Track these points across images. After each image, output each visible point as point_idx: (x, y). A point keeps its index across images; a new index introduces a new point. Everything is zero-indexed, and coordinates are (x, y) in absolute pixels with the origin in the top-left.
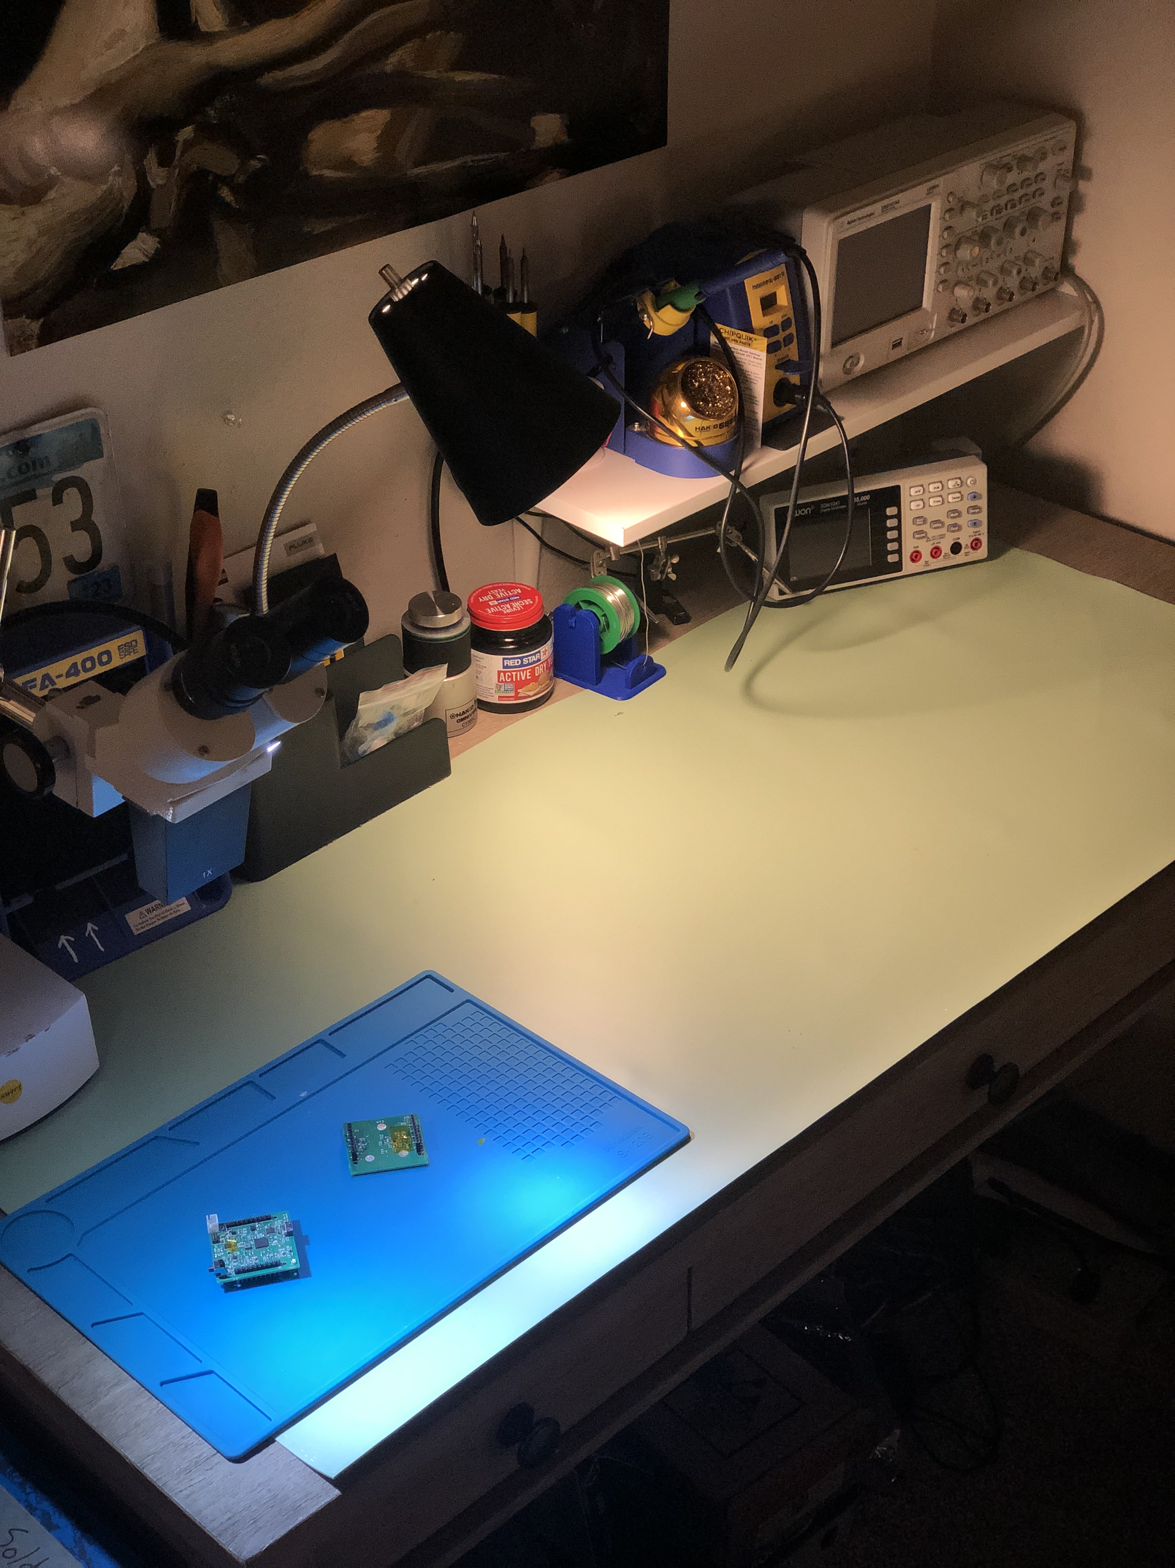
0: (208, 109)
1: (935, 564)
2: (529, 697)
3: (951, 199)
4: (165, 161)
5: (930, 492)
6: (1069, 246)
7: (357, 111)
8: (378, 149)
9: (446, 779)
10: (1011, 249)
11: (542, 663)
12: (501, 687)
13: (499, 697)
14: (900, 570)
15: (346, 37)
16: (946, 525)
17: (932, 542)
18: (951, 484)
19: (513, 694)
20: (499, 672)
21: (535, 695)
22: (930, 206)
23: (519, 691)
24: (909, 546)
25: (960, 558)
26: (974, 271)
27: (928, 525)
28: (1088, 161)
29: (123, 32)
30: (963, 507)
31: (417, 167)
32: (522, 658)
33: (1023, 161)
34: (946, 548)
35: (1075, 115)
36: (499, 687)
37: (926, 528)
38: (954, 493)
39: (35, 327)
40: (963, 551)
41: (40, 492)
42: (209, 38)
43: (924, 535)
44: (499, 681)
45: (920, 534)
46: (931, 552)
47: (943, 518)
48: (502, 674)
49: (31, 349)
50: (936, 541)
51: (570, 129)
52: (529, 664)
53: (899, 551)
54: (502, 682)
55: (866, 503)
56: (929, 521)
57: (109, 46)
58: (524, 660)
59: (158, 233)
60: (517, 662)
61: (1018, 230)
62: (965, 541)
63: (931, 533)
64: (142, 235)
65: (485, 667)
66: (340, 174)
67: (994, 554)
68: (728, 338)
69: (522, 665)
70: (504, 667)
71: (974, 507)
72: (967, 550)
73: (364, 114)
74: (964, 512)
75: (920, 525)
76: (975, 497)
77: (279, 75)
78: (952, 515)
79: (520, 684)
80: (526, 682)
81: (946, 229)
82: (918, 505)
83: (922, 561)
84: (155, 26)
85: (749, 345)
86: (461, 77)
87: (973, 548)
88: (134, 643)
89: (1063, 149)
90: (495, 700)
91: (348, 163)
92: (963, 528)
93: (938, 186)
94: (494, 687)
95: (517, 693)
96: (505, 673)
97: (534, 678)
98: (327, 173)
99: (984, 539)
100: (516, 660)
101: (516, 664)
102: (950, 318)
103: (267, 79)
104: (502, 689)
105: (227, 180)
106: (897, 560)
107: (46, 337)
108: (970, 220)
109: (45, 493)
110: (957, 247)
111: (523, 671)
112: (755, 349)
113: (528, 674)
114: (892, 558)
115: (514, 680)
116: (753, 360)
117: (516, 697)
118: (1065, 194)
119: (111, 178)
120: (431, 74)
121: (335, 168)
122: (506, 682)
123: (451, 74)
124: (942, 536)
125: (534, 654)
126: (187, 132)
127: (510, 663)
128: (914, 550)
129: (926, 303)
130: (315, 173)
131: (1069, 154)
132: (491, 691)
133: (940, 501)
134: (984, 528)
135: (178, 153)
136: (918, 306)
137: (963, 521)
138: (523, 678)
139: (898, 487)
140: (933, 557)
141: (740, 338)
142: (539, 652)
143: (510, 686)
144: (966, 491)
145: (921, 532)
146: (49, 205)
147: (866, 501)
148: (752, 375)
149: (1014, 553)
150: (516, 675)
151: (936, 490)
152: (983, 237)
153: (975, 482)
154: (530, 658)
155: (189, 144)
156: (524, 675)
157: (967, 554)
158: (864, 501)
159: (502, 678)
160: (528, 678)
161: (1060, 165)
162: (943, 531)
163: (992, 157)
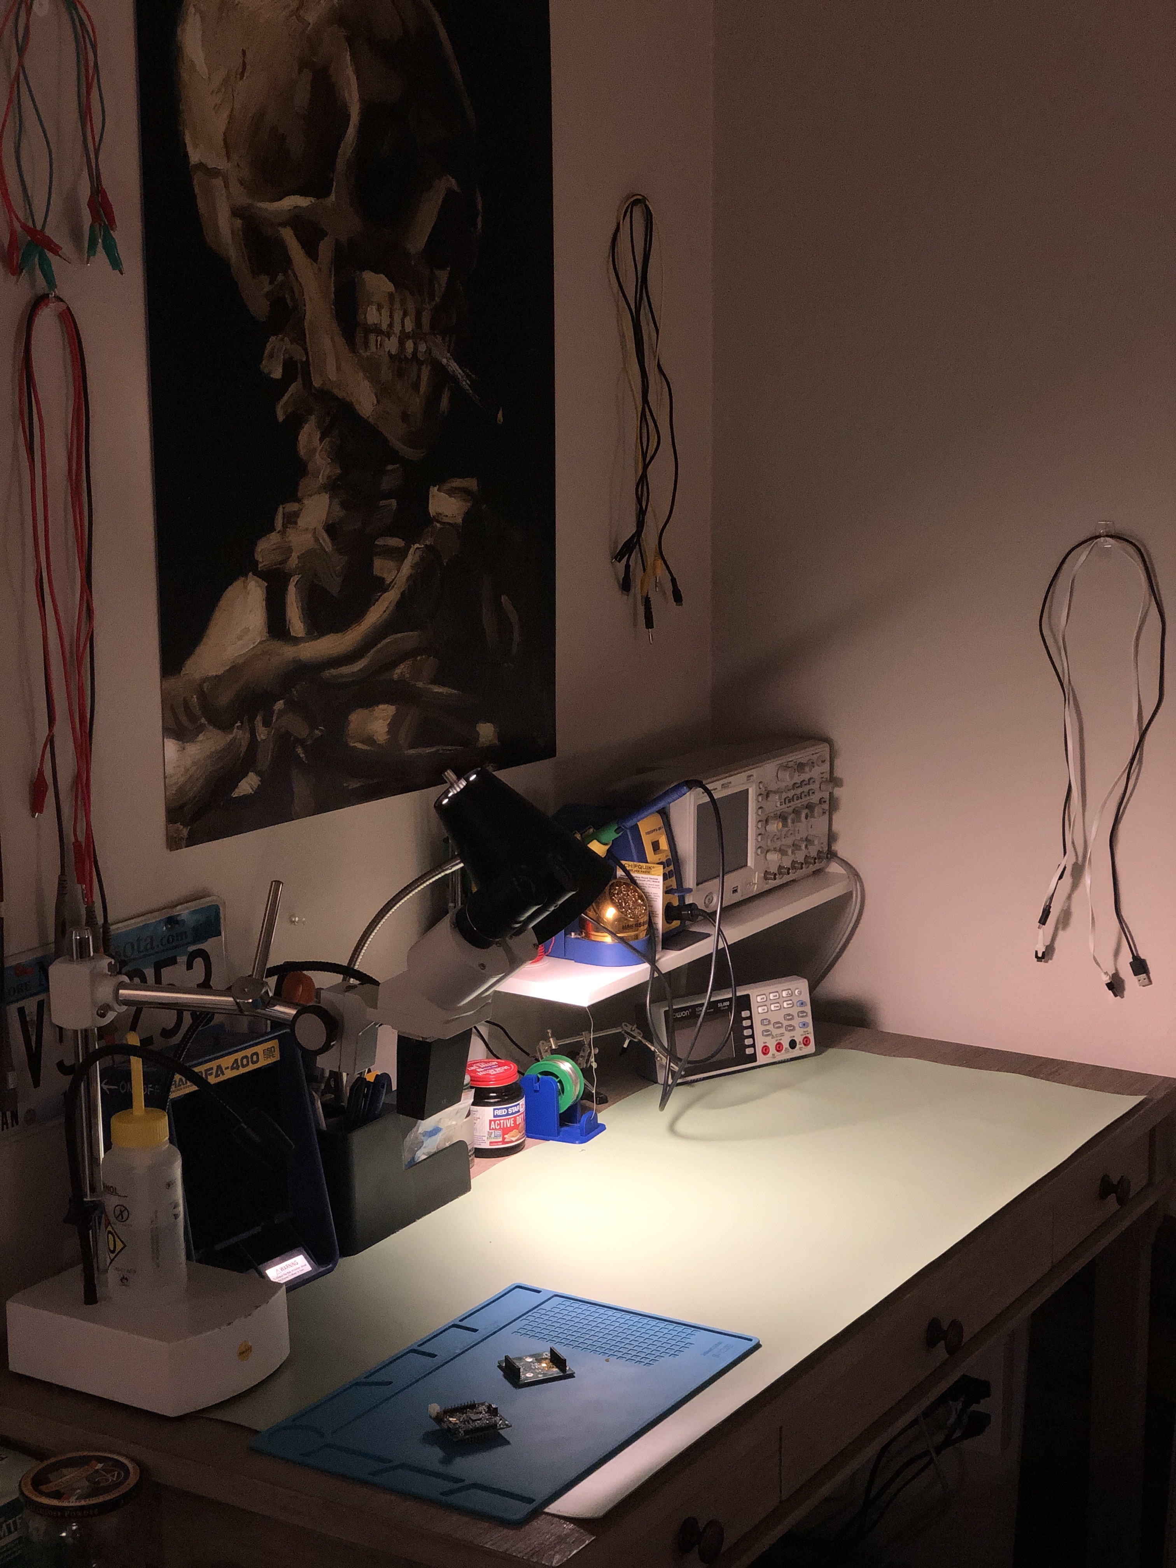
0: (293, 690)
1: (780, 1056)
2: (512, 1142)
3: (761, 786)
4: (267, 723)
5: (770, 1000)
6: (832, 837)
7: (377, 704)
8: (388, 732)
9: (468, 1193)
10: (799, 830)
11: (520, 1114)
12: (491, 1133)
13: (491, 1143)
14: (755, 1061)
15: (372, 651)
16: (784, 1026)
17: (775, 1039)
18: (784, 994)
19: (501, 1139)
20: (490, 1121)
21: (516, 1141)
22: (747, 790)
23: (506, 1136)
24: (760, 1041)
25: (796, 1053)
26: (778, 844)
27: (771, 1026)
28: (838, 773)
29: (247, 630)
30: (794, 1011)
31: (410, 749)
32: (507, 1109)
33: (801, 767)
34: (786, 1045)
35: (827, 740)
36: (490, 1134)
37: (770, 1027)
38: (788, 1001)
39: (185, 832)
40: (798, 1046)
41: (179, 959)
42: (296, 641)
43: (770, 1033)
44: (490, 1129)
45: (767, 1033)
46: (776, 1047)
47: (782, 1020)
48: (493, 1122)
49: (182, 848)
50: (778, 1038)
51: (500, 736)
52: (513, 1114)
53: (753, 1046)
54: (493, 1129)
55: (727, 1008)
56: (772, 1023)
57: (240, 638)
58: (509, 1110)
59: (258, 773)
60: (504, 1112)
61: (803, 816)
62: (799, 1039)
63: (775, 1032)
64: (251, 774)
65: (479, 1118)
66: (365, 747)
67: (818, 1052)
68: (632, 870)
69: (508, 1114)
70: (495, 1116)
71: (803, 1012)
72: (801, 1046)
73: (381, 706)
74: (796, 1015)
75: (766, 1025)
76: (802, 1004)
77: (333, 672)
78: (788, 1018)
79: (506, 1131)
80: (510, 1129)
81: (759, 808)
82: (764, 1010)
83: (770, 1054)
84: (266, 630)
85: (649, 872)
86: (437, 689)
87: (805, 1045)
88: (273, 1049)
89: (823, 762)
90: (487, 1146)
91: (370, 740)
92: (796, 1028)
93: (752, 775)
94: (486, 1135)
95: (504, 1139)
96: (495, 1121)
97: (516, 1126)
98: (359, 745)
99: (812, 1038)
100: (504, 1110)
101: (504, 1114)
102: (766, 878)
103: (328, 673)
104: (493, 1135)
105: (302, 742)
106: (753, 1052)
107: (192, 841)
108: (775, 804)
109: (182, 959)
110: (767, 821)
111: (508, 1119)
112: (653, 875)
113: (512, 1122)
114: (749, 1051)
115: (502, 1127)
116: (652, 883)
117: (504, 1142)
118: (826, 795)
119: (235, 730)
120: (420, 684)
121: (362, 742)
122: (496, 1129)
123: (430, 686)
124: (782, 1035)
125: (516, 1106)
126: (279, 705)
127: (499, 1113)
128: (763, 1045)
129: (750, 862)
130: (352, 745)
131: (826, 767)
132: (484, 1138)
133: (778, 1007)
134: (811, 1029)
135: (274, 719)
136: (746, 865)
137: (796, 1022)
138: (509, 1126)
139: (748, 996)
140: (778, 1051)
141: (641, 868)
142: (519, 1104)
143: (499, 1133)
144: (795, 1000)
145: (767, 1031)
146: (199, 744)
147: (727, 1006)
148: (652, 895)
149: (831, 1052)
150: (503, 1123)
151: (775, 998)
152: (783, 817)
153: (800, 993)
154: (513, 1108)
155: (281, 713)
156: (509, 1123)
157: (801, 1049)
158: (725, 1006)
159: (493, 1126)
160: (512, 1125)
161: (822, 773)
162: (783, 1030)
163: (783, 760)
